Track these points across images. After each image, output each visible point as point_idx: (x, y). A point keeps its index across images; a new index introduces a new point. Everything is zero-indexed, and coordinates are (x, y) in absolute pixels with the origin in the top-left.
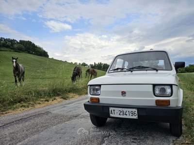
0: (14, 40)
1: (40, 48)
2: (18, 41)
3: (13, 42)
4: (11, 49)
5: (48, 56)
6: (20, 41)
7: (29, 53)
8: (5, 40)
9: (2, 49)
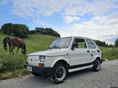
0: (43, 28)
1: (56, 32)
2: (45, 29)
3: (42, 29)
4: (41, 33)
5: (60, 36)
6: (46, 28)
7: (50, 35)
8: (39, 28)
9: (37, 33)
